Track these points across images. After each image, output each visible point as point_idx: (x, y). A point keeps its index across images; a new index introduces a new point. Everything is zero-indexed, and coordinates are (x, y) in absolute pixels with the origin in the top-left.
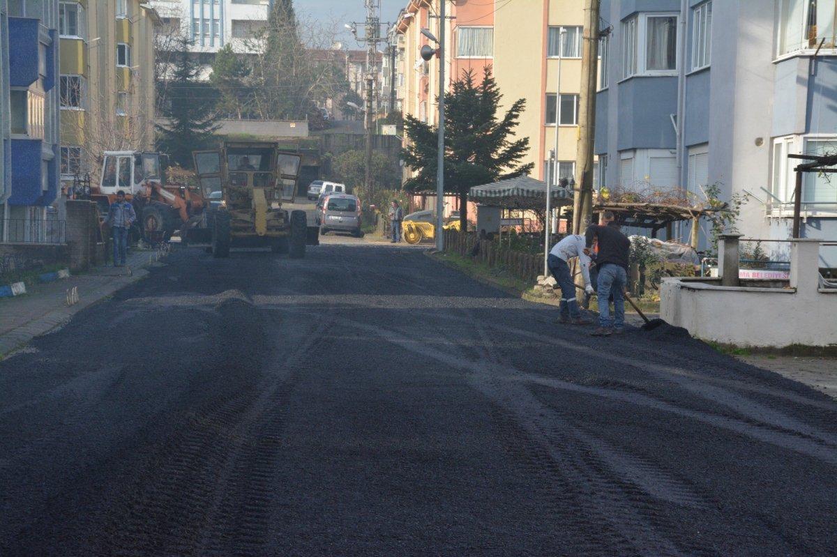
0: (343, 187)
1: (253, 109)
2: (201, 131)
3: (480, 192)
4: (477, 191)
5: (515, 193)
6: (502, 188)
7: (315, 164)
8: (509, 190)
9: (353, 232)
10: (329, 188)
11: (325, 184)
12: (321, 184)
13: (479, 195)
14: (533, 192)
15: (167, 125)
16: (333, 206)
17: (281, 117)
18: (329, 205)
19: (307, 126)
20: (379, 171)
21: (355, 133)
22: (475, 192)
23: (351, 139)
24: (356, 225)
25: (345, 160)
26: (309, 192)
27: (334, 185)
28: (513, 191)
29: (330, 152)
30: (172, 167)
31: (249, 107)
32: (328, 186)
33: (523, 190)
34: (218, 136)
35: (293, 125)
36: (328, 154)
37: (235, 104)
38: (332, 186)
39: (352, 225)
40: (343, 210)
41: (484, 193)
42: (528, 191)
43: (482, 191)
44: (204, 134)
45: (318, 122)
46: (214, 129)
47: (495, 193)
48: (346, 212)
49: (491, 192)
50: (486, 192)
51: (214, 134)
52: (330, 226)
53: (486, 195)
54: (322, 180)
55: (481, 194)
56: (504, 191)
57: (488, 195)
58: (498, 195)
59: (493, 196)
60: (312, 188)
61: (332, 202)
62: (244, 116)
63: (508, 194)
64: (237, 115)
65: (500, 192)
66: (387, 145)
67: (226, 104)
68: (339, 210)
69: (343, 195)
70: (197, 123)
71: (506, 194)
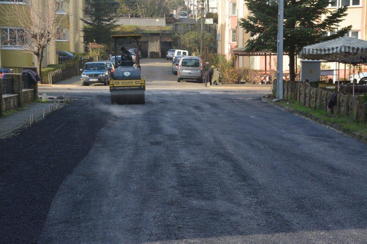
0: (187, 52)
1: (137, 12)
2: (108, 23)
3: (311, 50)
4: (309, 50)
5: (343, 50)
6: (330, 47)
7: (170, 40)
8: (337, 48)
9: (197, 79)
10: (179, 53)
11: (177, 51)
12: (174, 51)
13: (311, 53)
14: (358, 49)
15: (89, 20)
16: (184, 64)
17: (151, 16)
18: (182, 63)
19: (165, 20)
20: (207, 42)
21: (191, 23)
22: (307, 51)
23: (189, 26)
24: (200, 76)
25: (187, 38)
26: (167, 56)
27: (182, 51)
28: (341, 49)
29: (178, 34)
30: (91, 43)
31: (134, 11)
32: (178, 52)
33: (349, 47)
34: (117, 25)
35: (158, 20)
36: (176, 35)
37: (127, 10)
38: (181, 52)
39: (197, 75)
40: (191, 66)
41: (315, 51)
42: (353, 48)
43: (313, 49)
44: (109, 25)
45: (170, 20)
46: (114, 22)
47: (325, 50)
48: (193, 67)
49: (321, 50)
50: (317, 50)
51: (115, 24)
52: (183, 76)
53: (317, 53)
54: (173, 49)
55: (313, 52)
56: (333, 49)
57: (319, 52)
58: (327, 52)
59: (323, 53)
60: (169, 54)
61: (184, 61)
62: (132, 16)
63: (337, 51)
64: (128, 16)
65: (329, 50)
66: (208, 30)
67: (122, 9)
68: (189, 66)
69: (188, 57)
70: (106, 18)
71: (335, 51)
